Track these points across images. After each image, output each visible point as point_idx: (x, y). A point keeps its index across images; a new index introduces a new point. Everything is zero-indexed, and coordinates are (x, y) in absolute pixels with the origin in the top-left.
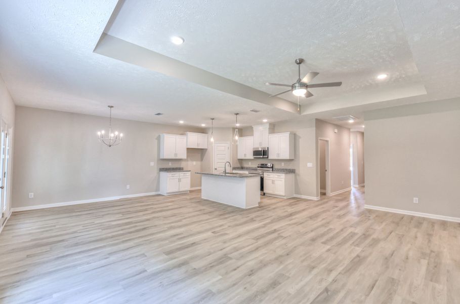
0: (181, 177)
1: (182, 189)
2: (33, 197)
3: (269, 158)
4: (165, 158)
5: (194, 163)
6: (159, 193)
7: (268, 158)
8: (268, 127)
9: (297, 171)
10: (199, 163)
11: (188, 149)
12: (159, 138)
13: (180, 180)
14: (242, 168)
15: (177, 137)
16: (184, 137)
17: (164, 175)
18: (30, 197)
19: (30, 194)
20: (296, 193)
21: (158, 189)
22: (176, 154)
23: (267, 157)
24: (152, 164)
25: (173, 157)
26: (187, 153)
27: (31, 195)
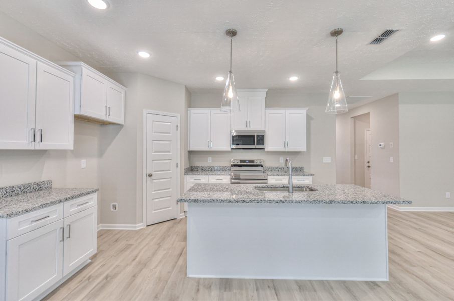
7: (264, 149)
23: (263, 147)
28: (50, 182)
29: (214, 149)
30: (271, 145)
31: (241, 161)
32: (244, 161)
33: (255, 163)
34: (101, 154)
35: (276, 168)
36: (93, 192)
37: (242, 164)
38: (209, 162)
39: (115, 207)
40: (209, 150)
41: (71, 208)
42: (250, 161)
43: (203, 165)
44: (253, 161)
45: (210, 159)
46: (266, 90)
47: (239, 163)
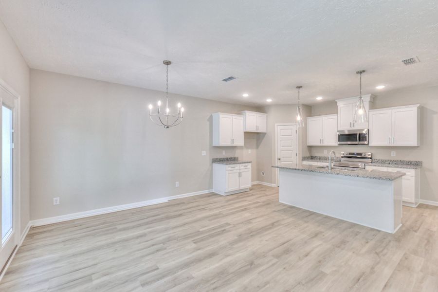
0: (241, 171)
1: (243, 187)
2: (58, 203)
3: (370, 145)
4: (220, 145)
5: (250, 151)
6: (213, 191)
7: (368, 144)
8: (369, 100)
9: (424, 165)
10: (255, 151)
11: (245, 133)
12: (211, 119)
13: (240, 175)
14: (312, 158)
15: (234, 117)
16: (241, 118)
17: (217, 167)
18: (55, 204)
19: (55, 199)
20: (421, 198)
21: (210, 186)
22: (233, 141)
23: (366, 143)
24: (204, 153)
25: (229, 144)
26: (245, 138)
27: (57, 200)
28: (238, 158)
29: (325, 144)
30: (375, 140)
31: (350, 154)
32: (353, 154)
33: (363, 156)
34: (257, 147)
35: (386, 161)
36: (249, 162)
37: (351, 156)
38: (325, 153)
39: (263, 173)
40: (321, 145)
41: (242, 166)
42: (358, 154)
43: (320, 156)
44: (361, 154)
45: (325, 152)
46: (370, 95)
47: (348, 155)
